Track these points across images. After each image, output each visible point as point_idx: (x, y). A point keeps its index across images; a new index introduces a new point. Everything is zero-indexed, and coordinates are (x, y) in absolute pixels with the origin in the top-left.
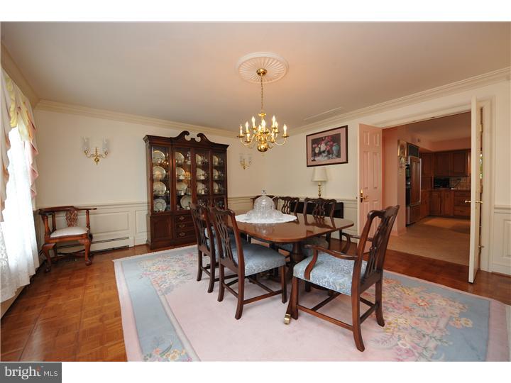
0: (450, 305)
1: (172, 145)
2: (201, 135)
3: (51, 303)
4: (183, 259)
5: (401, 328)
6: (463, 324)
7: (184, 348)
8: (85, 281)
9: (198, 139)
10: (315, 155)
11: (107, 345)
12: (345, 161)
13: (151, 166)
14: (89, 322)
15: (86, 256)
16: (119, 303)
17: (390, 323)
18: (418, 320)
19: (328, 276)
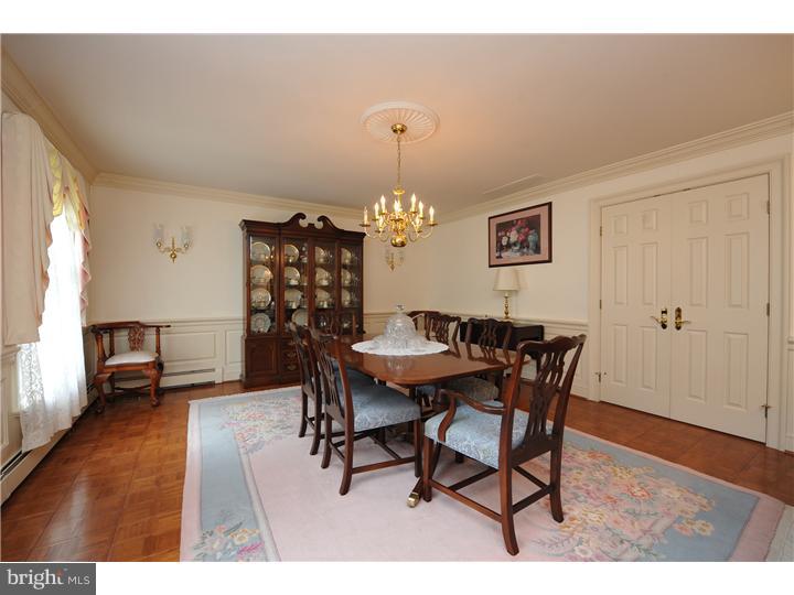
0: (685, 499)
1: (280, 234)
2: (322, 219)
3: (97, 456)
4: (285, 405)
5: (588, 527)
6: (697, 531)
7: (257, 527)
8: (146, 428)
9: (319, 225)
10: (501, 248)
11: (158, 516)
12: (547, 258)
13: (250, 264)
14: (141, 483)
15: (153, 393)
16: (185, 462)
17: (572, 519)
18: (622, 517)
19: (468, 438)
